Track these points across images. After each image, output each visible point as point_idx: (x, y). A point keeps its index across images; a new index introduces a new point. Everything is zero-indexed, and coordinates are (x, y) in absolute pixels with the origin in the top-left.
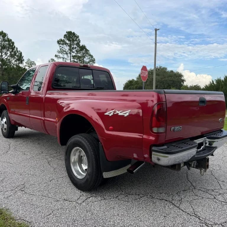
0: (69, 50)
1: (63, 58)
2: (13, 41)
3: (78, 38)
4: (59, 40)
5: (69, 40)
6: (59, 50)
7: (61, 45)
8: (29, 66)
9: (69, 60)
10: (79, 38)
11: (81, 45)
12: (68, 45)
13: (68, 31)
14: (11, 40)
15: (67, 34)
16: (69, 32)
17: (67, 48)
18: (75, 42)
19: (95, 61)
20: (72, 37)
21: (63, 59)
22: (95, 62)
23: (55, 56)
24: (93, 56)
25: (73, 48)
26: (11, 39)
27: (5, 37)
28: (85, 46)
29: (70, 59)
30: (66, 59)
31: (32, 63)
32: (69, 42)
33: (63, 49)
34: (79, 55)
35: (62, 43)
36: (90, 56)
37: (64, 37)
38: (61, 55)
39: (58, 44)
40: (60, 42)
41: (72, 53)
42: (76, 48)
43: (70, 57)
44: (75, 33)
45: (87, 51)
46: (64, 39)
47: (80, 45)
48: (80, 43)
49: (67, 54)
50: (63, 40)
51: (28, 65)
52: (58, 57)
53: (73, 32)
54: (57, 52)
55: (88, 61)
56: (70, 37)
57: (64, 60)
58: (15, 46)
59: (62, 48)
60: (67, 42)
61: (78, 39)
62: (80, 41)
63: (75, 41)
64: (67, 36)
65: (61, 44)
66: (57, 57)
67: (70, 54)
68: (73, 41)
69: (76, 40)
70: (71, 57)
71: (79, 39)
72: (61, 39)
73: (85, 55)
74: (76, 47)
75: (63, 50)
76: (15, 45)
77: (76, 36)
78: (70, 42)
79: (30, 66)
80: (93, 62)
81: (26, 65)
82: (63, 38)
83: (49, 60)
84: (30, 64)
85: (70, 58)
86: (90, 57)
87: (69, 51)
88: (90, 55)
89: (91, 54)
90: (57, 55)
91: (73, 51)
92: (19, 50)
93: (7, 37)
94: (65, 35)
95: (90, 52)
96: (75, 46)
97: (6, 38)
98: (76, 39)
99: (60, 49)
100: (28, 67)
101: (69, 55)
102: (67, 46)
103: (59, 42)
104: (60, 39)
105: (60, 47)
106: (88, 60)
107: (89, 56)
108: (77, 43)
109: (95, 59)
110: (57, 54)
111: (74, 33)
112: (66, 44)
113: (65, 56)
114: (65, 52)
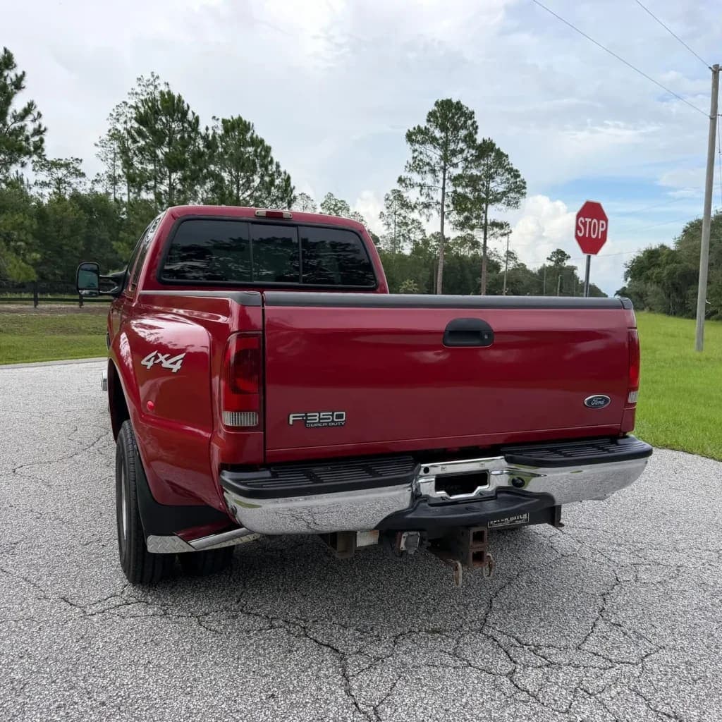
0: (442, 158)
1: (420, 185)
2: (267, 143)
3: (471, 118)
4: (411, 130)
5: (443, 129)
6: (411, 162)
7: (417, 146)
9: (440, 191)
10: (475, 120)
11: (479, 141)
12: (438, 144)
13: (440, 100)
14: (262, 141)
15: (436, 109)
16: (442, 102)
17: (434, 154)
18: (463, 133)
19: (525, 188)
20: (453, 117)
21: (419, 188)
22: (523, 191)
23: (398, 182)
24: (520, 173)
25: (454, 153)
26: (263, 137)
27: (247, 132)
28: (491, 142)
29: (444, 188)
30: (429, 188)
31: (339, 205)
32: (443, 134)
33: (421, 157)
34: (475, 172)
35: (419, 138)
36: (510, 173)
37: (429, 121)
38: (416, 178)
39: (409, 143)
40: (414, 137)
41: (451, 169)
42: (462, 151)
43: (444, 179)
44: (463, 103)
45: (500, 155)
46: (428, 126)
47: (474, 141)
48: (476, 133)
49: (433, 171)
50: (426, 128)
52: (408, 182)
53: (454, 101)
54: (406, 167)
55: (501, 189)
56: (445, 117)
57: (425, 191)
58: (272, 159)
59: (421, 153)
60: (438, 134)
61: (469, 122)
62: (477, 127)
63: (462, 128)
64: (438, 115)
65: (418, 142)
66: (404, 185)
67: (444, 170)
68: (456, 128)
69: (464, 127)
70: (447, 181)
71: (474, 122)
72: (419, 127)
73: (492, 171)
74: (465, 147)
75: (421, 160)
76: (273, 154)
77: (463, 114)
78: (447, 133)
80: (518, 192)
82: (424, 124)
83: (387, 194)
84: (334, 210)
85: (441, 185)
86: (509, 176)
87: (442, 164)
88: (510, 171)
89: (515, 168)
90: (403, 177)
91: (455, 160)
92: (282, 169)
93: (253, 134)
94: (431, 114)
95: (511, 160)
96: (461, 145)
97: (249, 135)
98: (465, 122)
99: (413, 158)
101: (440, 175)
102: (435, 147)
103: (410, 136)
104: (414, 129)
105: (415, 151)
106: (503, 186)
107: (506, 174)
108: (465, 137)
109: (525, 183)
110: (405, 175)
111: (458, 103)
112: (434, 140)
113: (429, 179)
114: (427, 168)
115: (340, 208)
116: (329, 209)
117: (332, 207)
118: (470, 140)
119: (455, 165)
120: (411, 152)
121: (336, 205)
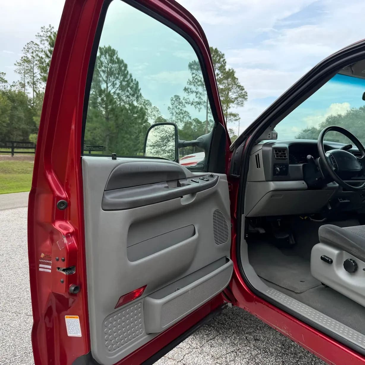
1: (196, 92)
3: (222, 58)
6: (191, 80)
7: (194, 71)
10: (225, 58)
11: (227, 70)
19: (247, 96)
20: (213, 57)
21: (195, 94)
22: (246, 97)
23: (184, 90)
24: (244, 88)
27: (114, 55)
28: (233, 71)
30: (200, 94)
31: (146, 102)
35: (196, 67)
36: (239, 88)
38: (193, 88)
39: (190, 70)
40: (193, 67)
42: (218, 75)
44: (218, 49)
45: (234, 79)
47: (225, 69)
49: (202, 85)
52: (189, 90)
54: (188, 82)
55: (234, 96)
58: (128, 72)
59: (196, 75)
61: (222, 60)
62: (226, 62)
63: (217, 62)
65: (195, 69)
66: (187, 92)
69: (219, 62)
71: (224, 60)
72: (195, 61)
73: (231, 86)
75: (197, 79)
77: (219, 55)
80: (244, 98)
83: (172, 98)
84: (143, 105)
86: (238, 90)
88: (239, 86)
89: (242, 85)
90: (187, 88)
95: (239, 81)
96: (217, 71)
97: (115, 57)
99: (193, 77)
103: (191, 66)
104: (192, 62)
105: (193, 74)
106: (235, 94)
107: (237, 88)
108: (220, 67)
109: (247, 93)
110: (188, 86)
111: (216, 49)
113: (200, 89)
114: (199, 83)
115: (146, 104)
118: (222, 69)
120: (191, 74)
121: (145, 102)
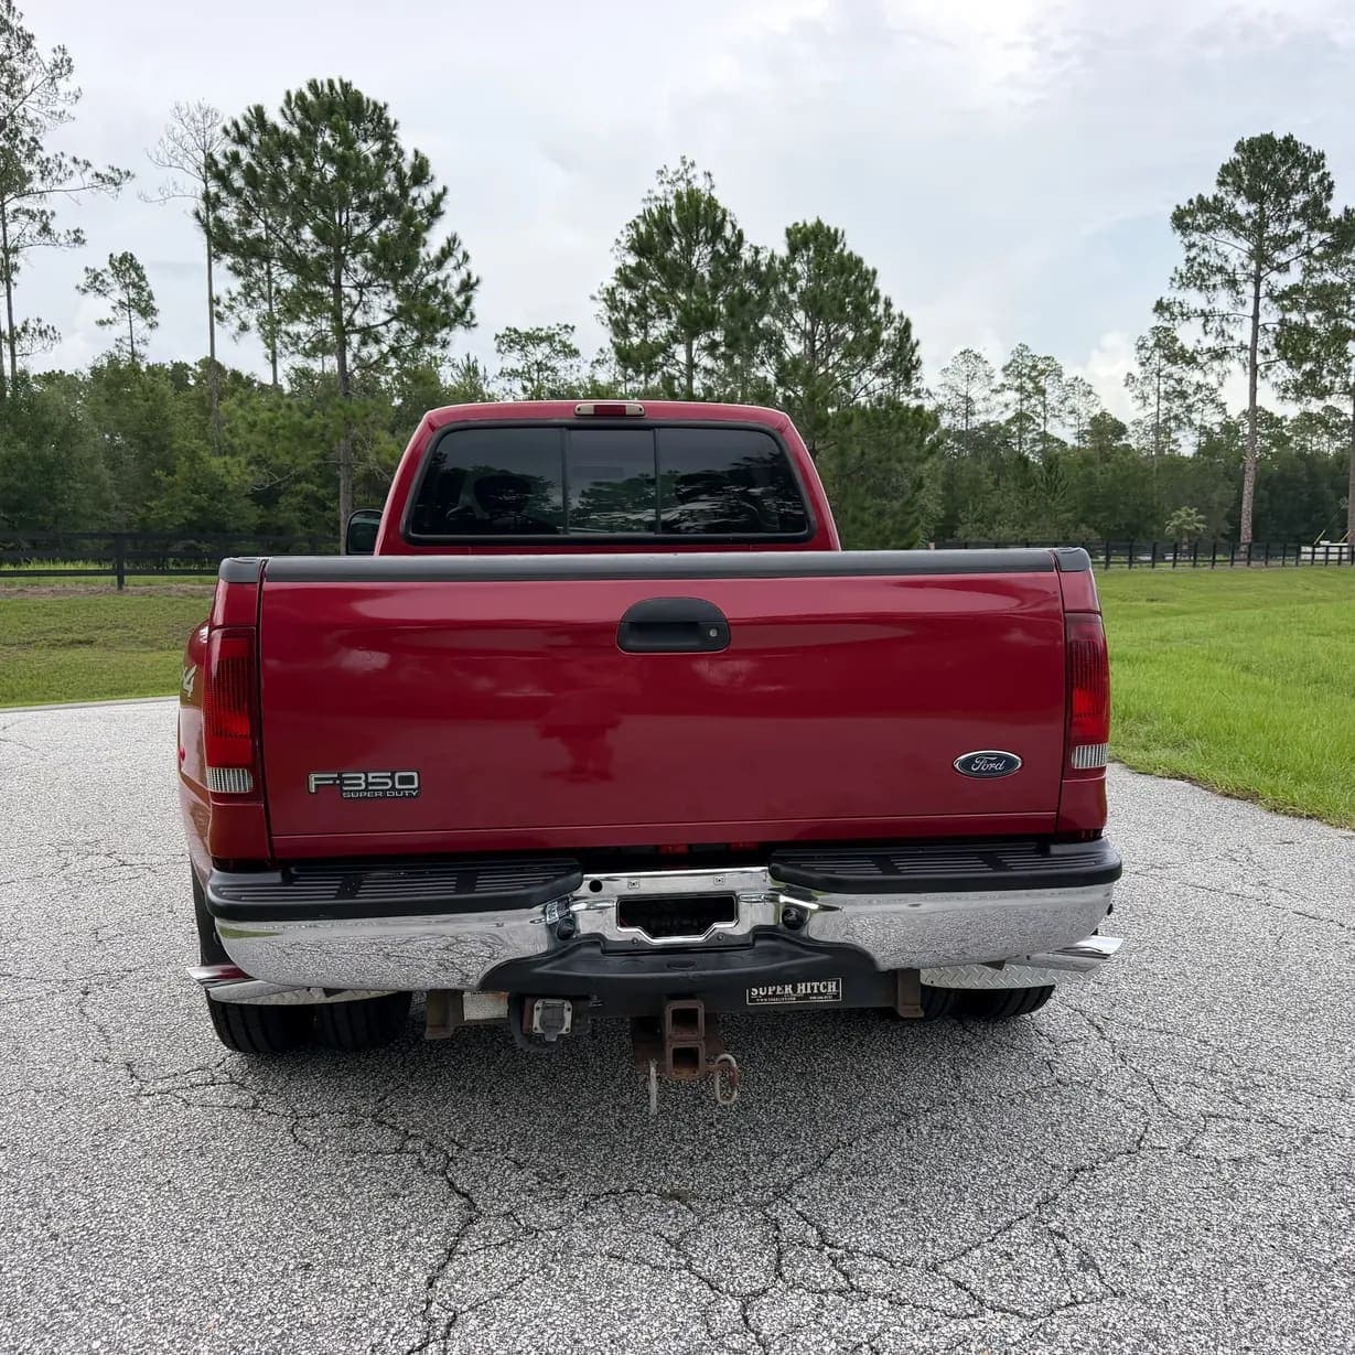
0: (1251, 256)
1: (1203, 314)
3: (1317, 169)
4: (1184, 205)
5: (1254, 196)
6: (1183, 268)
7: (1196, 237)
8: (1021, 389)
9: (1249, 323)
12: (1243, 229)
13: (1247, 138)
15: (1238, 157)
16: (1251, 142)
17: (1234, 250)
18: (1299, 200)
20: (1275, 170)
21: (1201, 320)
25: (1281, 243)
29: (1256, 317)
30: (1224, 318)
31: (1041, 366)
32: (1253, 208)
33: (1205, 256)
34: (1330, 278)
35: (1201, 219)
37: (1221, 183)
38: (1194, 299)
39: (1179, 233)
40: (1189, 220)
41: (1274, 276)
42: (1297, 236)
43: (1257, 298)
46: (1221, 195)
47: (1325, 214)
48: (1329, 197)
49: (1232, 283)
50: (1215, 198)
51: (1017, 384)
52: (1176, 310)
54: (1173, 280)
56: (1256, 172)
57: (1214, 325)
59: (1204, 249)
60: (1243, 207)
61: (1314, 176)
62: (1331, 185)
63: (1296, 189)
64: (1243, 169)
65: (1198, 228)
66: (1167, 315)
67: (1258, 280)
68: (1285, 192)
70: (1264, 301)
72: (1200, 197)
74: (1303, 229)
75: (1205, 264)
77: (1300, 161)
78: (1261, 203)
79: (1029, 386)
81: (1003, 385)
82: (1210, 191)
84: (1030, 378)
85: (1249, 310)
87: (1253, 266)
90: (1165, 301)
91: (1281, 257)
94: (1226, 170)
96: (1295, 225)
98: (1304, 177)
99: (1188, 260)
100: (1018, 396)
101: (1248, 289)
102: (1236, 235)
103: (1180, 220)
104: (1191, 202)
105: (1191, 246)
108: (1306, 205)
110: (1168, 295)
113: (1223, 301)
114: (1218, 279)
115: (1042, 373)
116: (1020, 375)
117: (1025, 371)
118: (1314, 213)
119: (1283, 268)
120: (1182, 249)
121: (1034, 367)
